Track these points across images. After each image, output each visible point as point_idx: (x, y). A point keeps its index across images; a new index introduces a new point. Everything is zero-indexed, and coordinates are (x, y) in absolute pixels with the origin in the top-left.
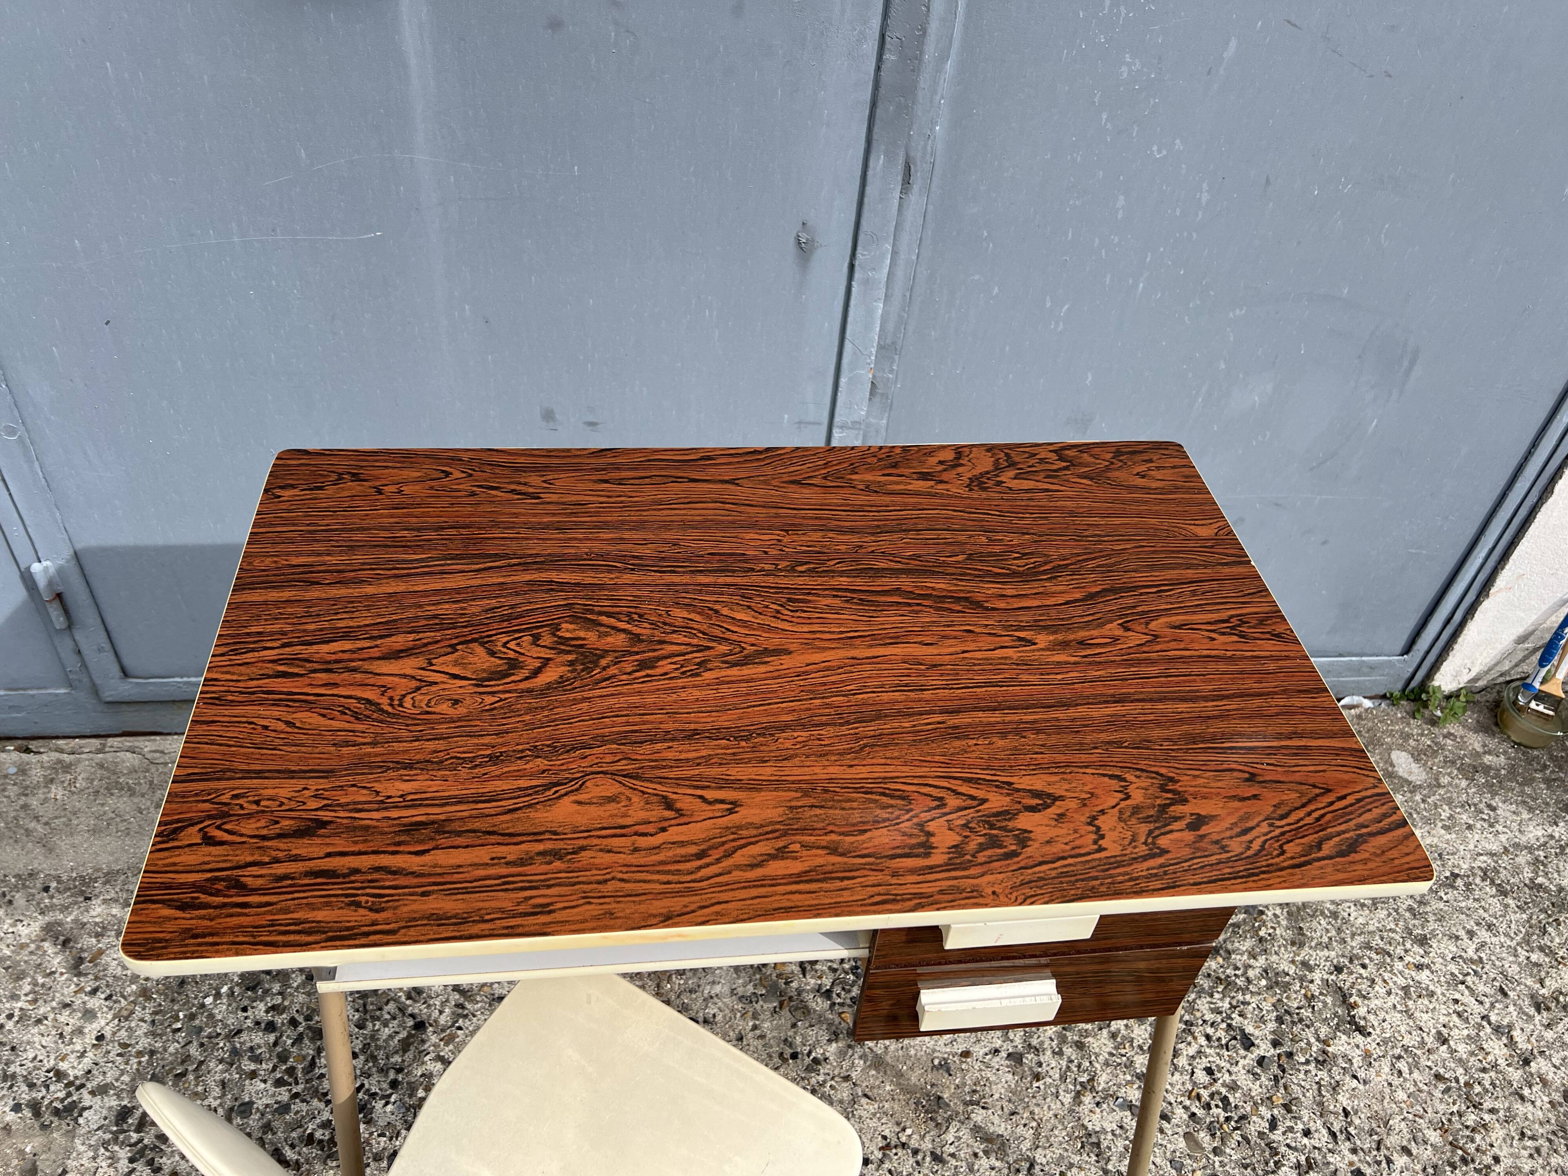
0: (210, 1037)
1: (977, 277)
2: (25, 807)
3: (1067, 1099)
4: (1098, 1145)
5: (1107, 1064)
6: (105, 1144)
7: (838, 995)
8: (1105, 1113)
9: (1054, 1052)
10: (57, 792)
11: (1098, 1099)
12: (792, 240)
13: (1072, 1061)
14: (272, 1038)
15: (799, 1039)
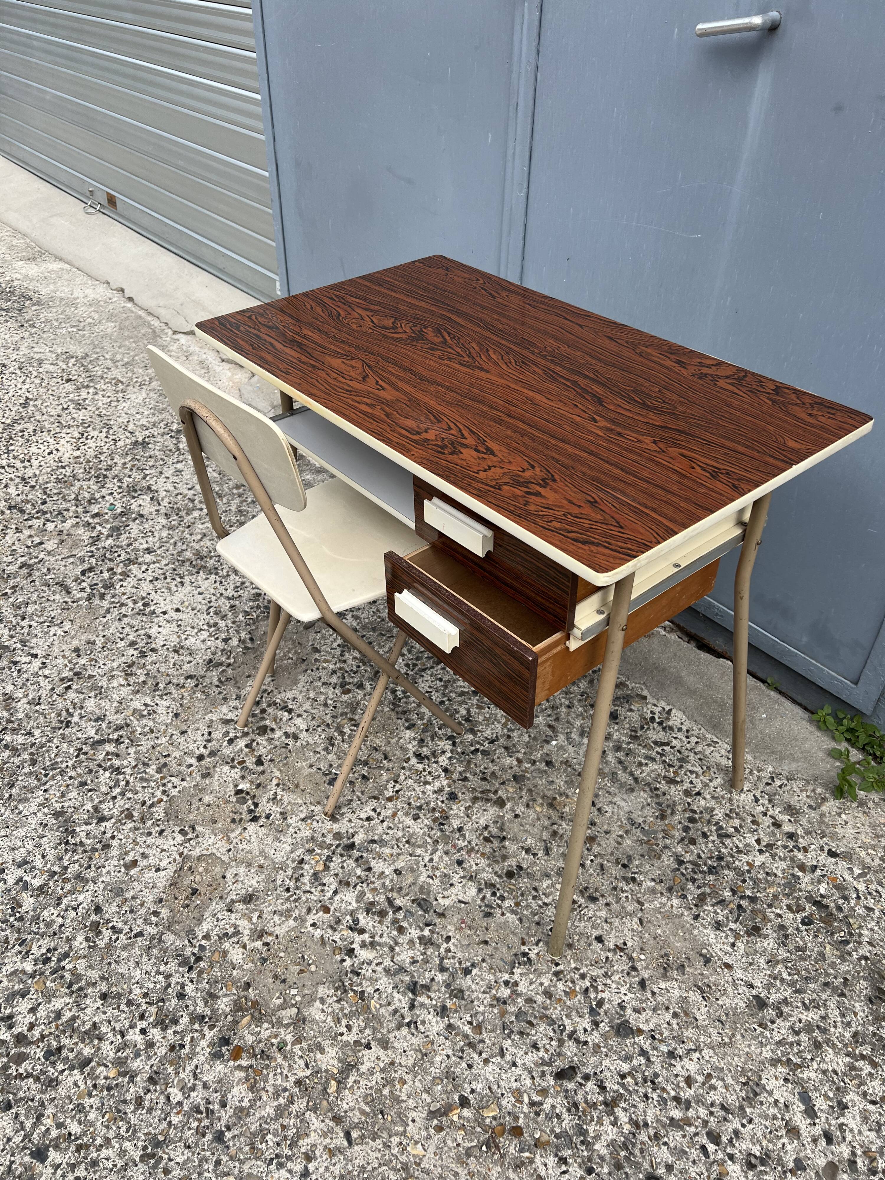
3: (767, 1053)
4: (756, 1094)
5: (824, 1072)
8: (785, 1088)
9: (792, 1028)
11: (790, 1078)
13: (799, 1044)
15: (637, 862)
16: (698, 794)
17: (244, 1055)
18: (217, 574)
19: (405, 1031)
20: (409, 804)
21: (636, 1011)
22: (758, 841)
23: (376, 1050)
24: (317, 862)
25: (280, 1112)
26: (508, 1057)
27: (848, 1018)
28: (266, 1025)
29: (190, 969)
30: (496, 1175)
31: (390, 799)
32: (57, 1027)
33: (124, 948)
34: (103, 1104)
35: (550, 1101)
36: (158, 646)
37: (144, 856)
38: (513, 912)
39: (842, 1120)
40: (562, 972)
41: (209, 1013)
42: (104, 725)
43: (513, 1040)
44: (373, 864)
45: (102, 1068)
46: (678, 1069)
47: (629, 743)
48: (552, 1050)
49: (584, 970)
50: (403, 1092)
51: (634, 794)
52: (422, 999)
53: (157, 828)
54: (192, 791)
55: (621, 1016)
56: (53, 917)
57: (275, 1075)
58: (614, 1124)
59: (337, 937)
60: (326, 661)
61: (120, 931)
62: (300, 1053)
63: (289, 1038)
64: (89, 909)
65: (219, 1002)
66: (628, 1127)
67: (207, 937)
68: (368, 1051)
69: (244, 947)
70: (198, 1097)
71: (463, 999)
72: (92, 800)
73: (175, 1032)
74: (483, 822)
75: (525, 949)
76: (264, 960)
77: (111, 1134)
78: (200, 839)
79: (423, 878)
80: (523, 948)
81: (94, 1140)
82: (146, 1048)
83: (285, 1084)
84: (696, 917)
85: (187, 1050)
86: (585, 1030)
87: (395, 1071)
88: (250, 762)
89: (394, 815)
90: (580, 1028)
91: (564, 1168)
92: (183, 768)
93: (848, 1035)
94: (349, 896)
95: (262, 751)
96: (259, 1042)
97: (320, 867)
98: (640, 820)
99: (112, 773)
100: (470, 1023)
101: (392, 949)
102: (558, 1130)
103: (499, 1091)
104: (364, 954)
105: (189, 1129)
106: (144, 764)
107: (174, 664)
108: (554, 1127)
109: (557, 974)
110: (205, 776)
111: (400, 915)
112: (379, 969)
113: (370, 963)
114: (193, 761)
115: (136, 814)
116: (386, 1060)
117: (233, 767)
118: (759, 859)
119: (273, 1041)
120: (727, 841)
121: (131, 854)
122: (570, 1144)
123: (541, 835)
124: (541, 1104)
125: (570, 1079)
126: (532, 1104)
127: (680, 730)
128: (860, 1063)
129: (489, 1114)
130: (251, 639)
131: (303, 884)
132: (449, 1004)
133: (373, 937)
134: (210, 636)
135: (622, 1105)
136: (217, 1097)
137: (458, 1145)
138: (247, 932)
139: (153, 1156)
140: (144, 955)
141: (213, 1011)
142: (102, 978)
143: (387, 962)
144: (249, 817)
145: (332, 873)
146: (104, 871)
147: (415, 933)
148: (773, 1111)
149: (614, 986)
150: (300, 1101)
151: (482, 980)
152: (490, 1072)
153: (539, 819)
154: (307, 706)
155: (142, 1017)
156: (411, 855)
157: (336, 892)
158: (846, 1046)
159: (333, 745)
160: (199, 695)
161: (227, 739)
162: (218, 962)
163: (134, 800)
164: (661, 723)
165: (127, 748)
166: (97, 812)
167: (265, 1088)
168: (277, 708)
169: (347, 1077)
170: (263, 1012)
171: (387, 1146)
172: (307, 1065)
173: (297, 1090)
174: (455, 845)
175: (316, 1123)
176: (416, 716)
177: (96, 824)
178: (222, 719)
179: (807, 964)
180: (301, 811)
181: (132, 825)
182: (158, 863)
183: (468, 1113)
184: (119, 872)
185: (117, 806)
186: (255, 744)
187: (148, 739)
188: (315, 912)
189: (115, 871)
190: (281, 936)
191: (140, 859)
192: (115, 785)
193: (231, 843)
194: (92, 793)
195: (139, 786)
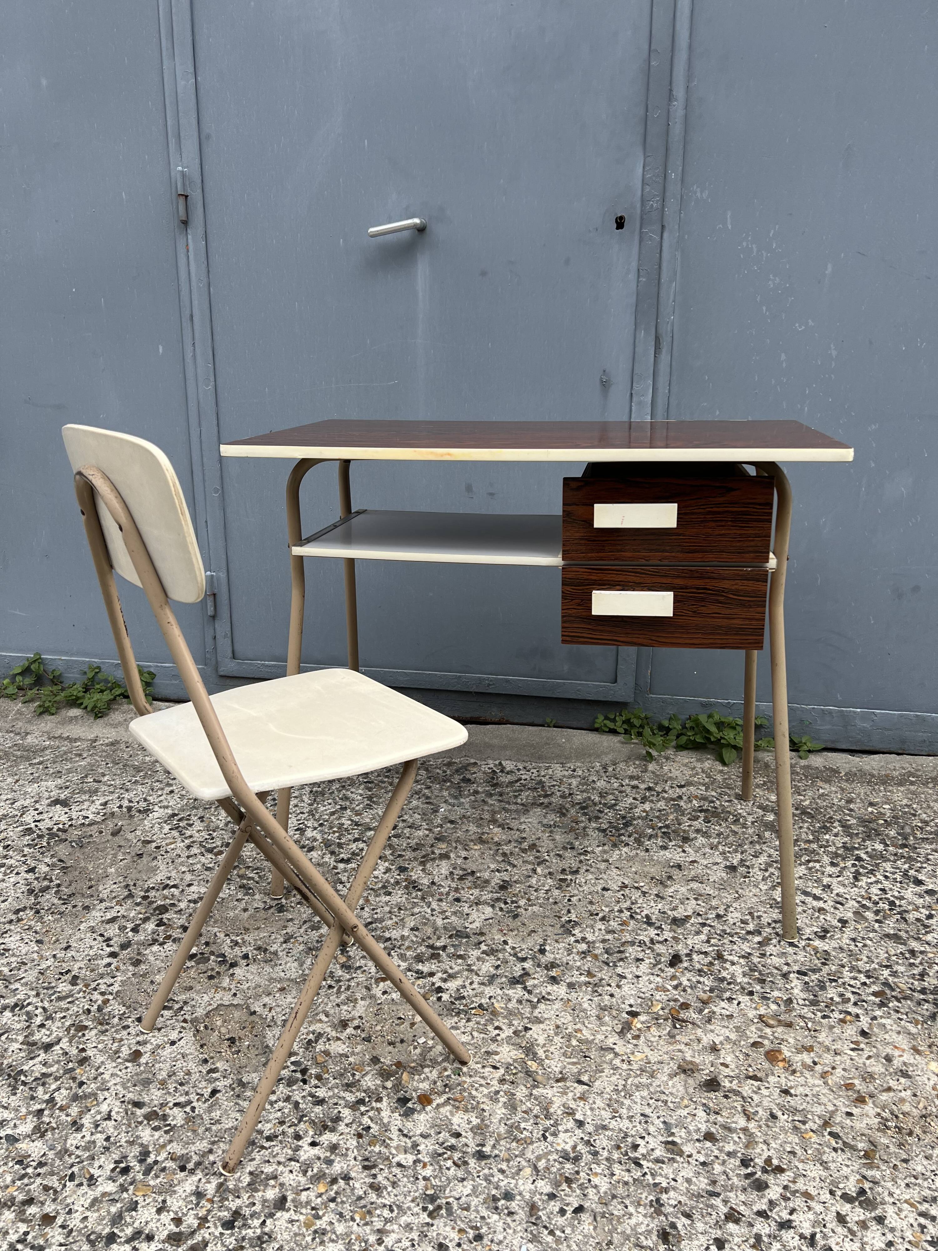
1: (705, 404)
6: (160, 823)
7: (611, 832)
9: (761, 869)
12: (598, 381)
13: (773, 874)
15: (577, 843)
16: (570, 794)
17: (433, 1097)
19: (541, 1006)
21: (673, 909)
22: (634, 799)
23: (537, 1028)
25: (512, 1106)
26: (630, 976)
28: (426, 1070)
29: (304, 1081)
30: (703, 1034)
32: (211, 1201)
33: (210, 1110)
34: (341, 1215)
35: (684, 979)
37: (142, 1043)
38: (532, 905)
39: (835, 892)
40: (604, 916)
41: (363, 1094)
43: (620, 966)
44: (387, 935)
45: (304, 1193)
46: (731, 921)
47: (494, 789)
48: (651, 956)
49: (616, 909)
50: (586, 1034)
51: (531, 813)
52: (530, 983)
53: (130, 1020)
54: (135, 980)
55: (668, 916)
56: (88, 1138)
57: (476, 1090)
58: (733, 964)
60: (169, 844)
61: (189, 1102)
62: (480, 1066)
64: (126, 1112)
65: (363, 1083)
66: (742, 960)
68: (531, 1032)
69: (338, 1039)
70: (427, 1147)
71: (559, 966)
73: (347, 1125)
74: (444, 871)
75: (565, 919)
76: (367, 1039)
77: (378, 1225)
78: (192, 1003)
79: (440, 922)
80: (563, 919)
81: (366, 1242)
82: (332, 1153)
83: (493, 1089)
84: (647, 850)
85: (375, 1129)
86: (658, 935)
87: (566, 1029)
88: (177, 933)
89: (366, 900)
90: (652, 936)
91: (736, 1002)
92: (102, 970)
95: (180, 922)
96: (435, 1083)
97: (342, 959)
98: (552, 823)
99: (12, 1011)
100: (582, 974)
101: (470, 970)
102: (708, 988)
103: (647, 995)
104: (452, 985)
105: (448, 1169)
106: (47, 988)
108: (703, 989)
109: (603, 919)
110: (137, 963)
111: (450, 950)
112: (475, 986)
113: (464, 987)
114: (108, 960)
115: (87, 1023)
116: (551, 1028)
117: (162, 944)
118: (647, 806)
119: (446, 1073)
120: (618, 808)
121: (124, 1049)
122: (723, 990)
123: (497, 860)
124: (680, 984)
125: (681, 961)
126: (676, 987)
127: (518, 770)
128: (811, 865)
129: (657, 1008)
130: (61, 861)
131: (340, 977)
132: (553, 973)
133: (445, 972)
134: (7, 875)
135: (726, 953)
136: (444, 1135)
137: (660, 1036)
138: (328, 1030)
139: (439, 1207)
140: (241, 1102)
141: (365, 1091)
142: (213, 1143)
143: (476, 979)
144: (225, 967)
145: (357, 957)
146: (106, 1076)
147: (476, 953)
149: (645, 905)
150: (518, 1090)
151: (558, 949)
152: (627, 989)
153: (483, 853)
154: (188, 877)
155: (298, 1137)
156: (412, 915)
159: (250, 888)
160: (50, 917)
161: (128, 930)
162: (326, 1061)
163: (71, 1015)
164: (502, 771)
165: (7, 987)
166: (34, 1044)
167: (478, 1103)
168: (158, 890)
169: (535, 1054)
170: (413, 1065)
171: (615, 1068)
172: (495, 1067)
173: (506, 1086)
174: (441, 894)
175: (549, 1092)
176: (307, 842)
177: (46, 1052)
178: (103, 922)
179: (731, 839)
180: (276, 939)
181: (94, 1032)
182: (166, 1039)
183: (642, 1018)
184: (126, 1068)
185: (54, 1029)
186: (165, 921)
187: (26, 971)
188: (374, 986)
189: (120, 1070)
190: (364, 1015)
191: (140, 1048)
192: (30, 1017)
193: (230, 989)
194: (6, 1035)
195: (63, 1004)
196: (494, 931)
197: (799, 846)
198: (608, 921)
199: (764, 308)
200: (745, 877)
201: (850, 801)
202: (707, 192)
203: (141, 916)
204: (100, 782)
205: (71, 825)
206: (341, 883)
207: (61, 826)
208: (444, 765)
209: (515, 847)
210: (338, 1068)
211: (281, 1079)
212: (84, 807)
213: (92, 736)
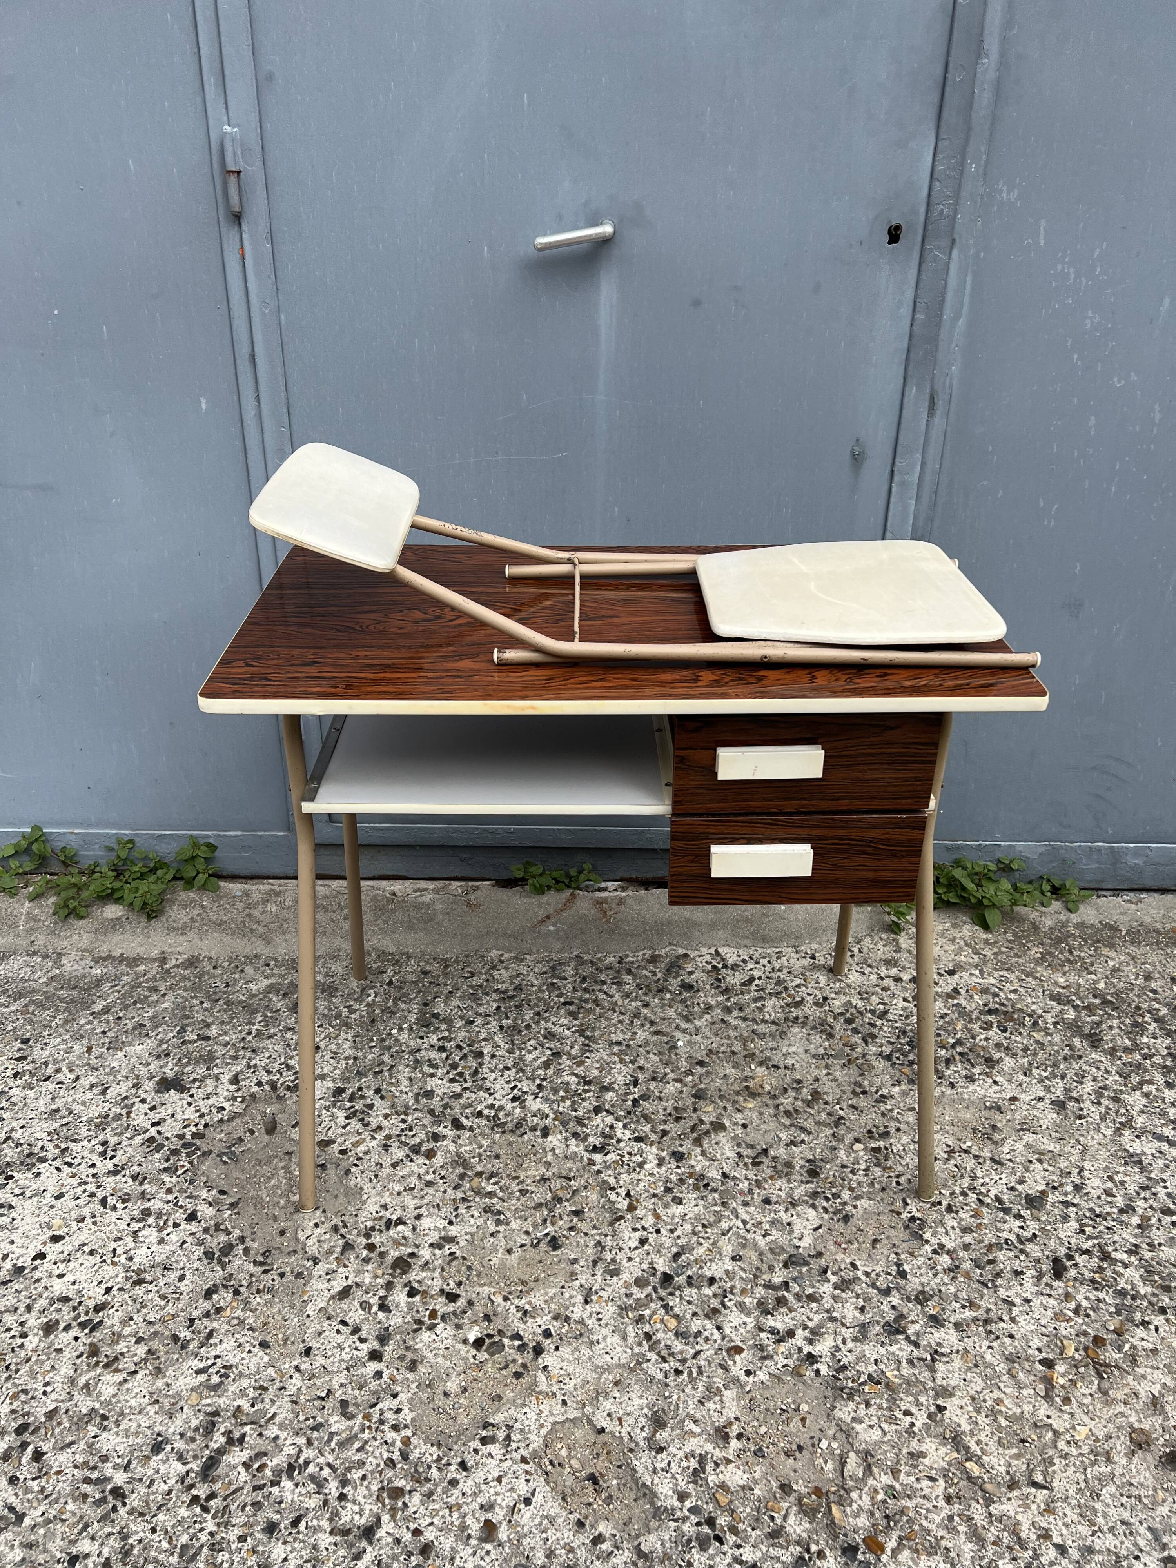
0: (397, 1052)
1: (985, 483)
2: (249, 915)
3: (1108, 1132)
4: (1140, 1162)
5: (1142, 1112)
6: (327, 1108)
7: (898, 1058)
8: (1144, 1143)
9: (1093, 1103)
10: (272, 907)
11: (1136, 1133)
12: (848, 452)
13: (1110, 1109)
14: (444, 1055)
15: (866, 1082)
16: (825, 999)
17: (881, 1538)
18: (43, 1160)
19: (939, 1366)
20: (654, 1196)
21: (1021, 1182)
22: (905, 1000)
23: (951, 1404)
24: (662, 1321)
25: (976, 1537)
26: (1018, 1301)
27: (1102, 1068)
28: (854, 1495)
29: (720, 1540)
30: (1135, 1383)
31: (631, 1208)
35: (1080, 1297)
36: (101, 1299)
37: (488, 1507)
38: (858, 1198)
40: (949, 1205)
41: (799, 1549)
42: (180, 1445)
43: (1001, 1286)
44: (708, 1274)
46: (1094, 1193)
47: (728, 999)
48: (1030, 1264)
49: (958, 1190)
51: (789, 1035)
52: (912, 1329)
53: (453, 1468)
54: (424, 1396)
55: (1019, 1195)
57: (926, 1518)
58: (1126, 1266)
59: (781, 1361)
60: (356, 1144)
62: (912, 1479)
63: (887, 1479)
65: (789, 1529)
66: (1132, 1259)
67: (682, 1496)
68: (947, 1412)
69: (728, 1461)
71: (932, 1296)
72: (316, 1530)
74: (730, 1154)
75: (905, 1216)
76: (759, 1453)
78: (518, 1426)
79: (762, 1242)
80: (903, 1216)
83: (943, 1515)
84: (952, 1085)
86: (1022, 1227)
87: (985, 1401)
88: (441, 1305)
89: (657, 1217)
90: (1016, 1230)
91: (1152, 1327)
92: (374, 1385)
93: (1117, 1078)
94: (733, 1319)
95: (437, 1284)
96: (872, 1514)
97: (673, 1323)
98: (821, 1051)
99: (290, 1477)
100: (964, 1307)
101: (833, 1319)
102: (1113, 1309)
103: (1050, 1329)
104: (822, 1348)
106: (315, 1428)
107: (163, 1297)
108: (1107, 1311)
109: (949, 1209)
110: (413, 1367)
111: (795, 1288)
112: (850, 1345)
113: (837, 1349)
114: (374, 1366)
115: (400, 1483)
116: (967, 1400)
117: (432, 1328)
119: (879, 1498)
120: (890, 1017)
121: (469, 1521)
122: (1131, 1309)
123: (783, 1124)
124: (1079, 1306)
125: (1065, 1269)
126: (1076, 1311)
127: (744, 961)
129: (1070, 1351)
130: (223, 1192)
131: (681, 1352)
132: (931, 1311)
133: (805, 1327)
134: (160, 1230)
135: (1110, 1249)
137: (1091, 1395)
138: (709, 1447)
141: (798, 1543)
143: (848, 1334)
144: (529, 1356)
145: (688, 1316)
147: (826, 1289)
148: (1161, 1163)
149: (987, 1180)
150: (972, 1510)
151: (919, 1268)
152: (1025, 1325)
153: (761, 1114)
154: (410, 1202)
156: (723, 1234)
157: (719, 1328)
158: (1125, 1085)
159: (499, 1213)
160: (258, 1300)
161: (375, 1309)
162: (731, 1502)
163: (372, 1472)
164: (725, 966)
165: (260, 1435)
166: (347, 1532)
167: (936, 1538)
168: (381, 1231)
169: (967, 1449)
170: (833, 1489)
171: (1066, 1456)
172: (931, 1479)
173: (957, 1506)
174: (742, 1193)
175: (1008, 1507)
176: (535, 1119)
177: (371, 1543)
178: (333, 1297)
179: (1041, 1056)
180: (571, 1297)
181: (416, 1498)
182: (515, 1496)
183: (1060, 1368)
184: (488, 1553)
185: (363, 1501)
186: (416, 1285)
187: (273, 1402)
188: (730, 1363)
189: (482, 1559)
190: (739, 1414)
191: (489, 1516)
192: (320, 1484)
193: (554, 1394)
194: (303, 1523)
195: (351, 1454)
196: (831, 1247)
197: (1120, 1059)
198: (957, 1212)
199: (1075, 356)
200: (1080, 1117)
201: (1148, 978)
202: (1016, 191)
203: (380, 1281)
204: (208, 1038)
205: (206, 1125)
206: (613, 1189)
207: (194, 1129)
208: (649, 961)
209: (796, 1099)
210: (748, 1510)
211: (689, 1541)
212: (210, 1090)
213: (155, 953)
